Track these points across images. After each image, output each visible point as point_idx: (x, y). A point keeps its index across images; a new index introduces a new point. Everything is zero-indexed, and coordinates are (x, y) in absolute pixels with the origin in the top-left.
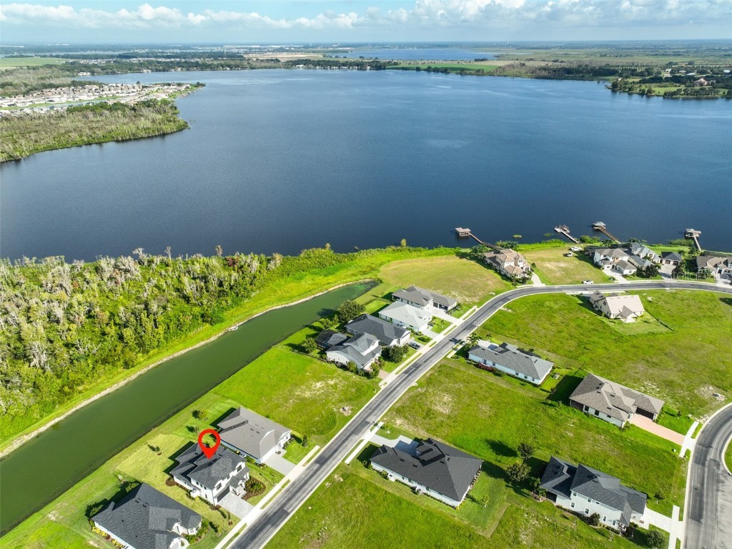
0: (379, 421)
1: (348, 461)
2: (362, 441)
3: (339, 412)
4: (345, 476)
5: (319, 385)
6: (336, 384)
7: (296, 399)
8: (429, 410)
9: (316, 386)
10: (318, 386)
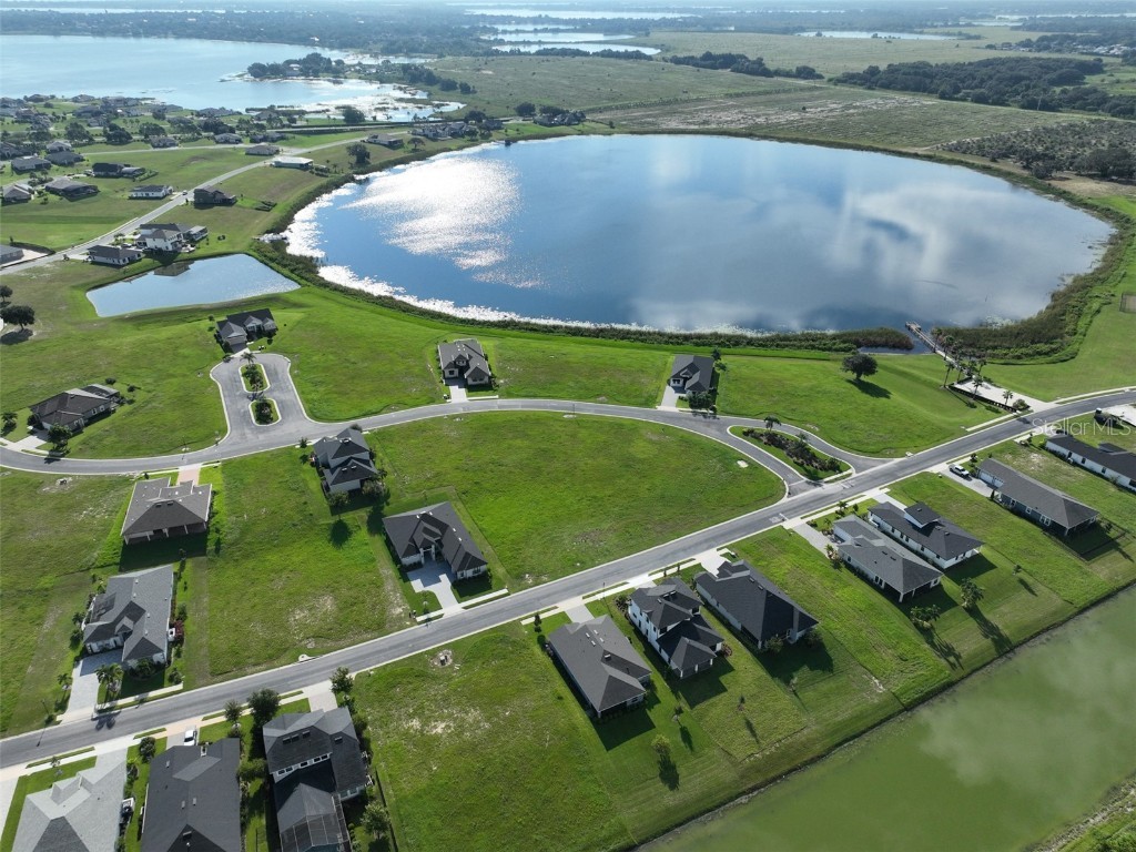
0: (420, 623)
1: (505, 591)
2: (466, 608)
3: (454, 661)
4: (520, 577)
5: (440, 728)
6: (411, 717)
7: (497, 715)
8: (341, 610)
9: (448, 727)
10: (443, 725)
